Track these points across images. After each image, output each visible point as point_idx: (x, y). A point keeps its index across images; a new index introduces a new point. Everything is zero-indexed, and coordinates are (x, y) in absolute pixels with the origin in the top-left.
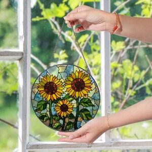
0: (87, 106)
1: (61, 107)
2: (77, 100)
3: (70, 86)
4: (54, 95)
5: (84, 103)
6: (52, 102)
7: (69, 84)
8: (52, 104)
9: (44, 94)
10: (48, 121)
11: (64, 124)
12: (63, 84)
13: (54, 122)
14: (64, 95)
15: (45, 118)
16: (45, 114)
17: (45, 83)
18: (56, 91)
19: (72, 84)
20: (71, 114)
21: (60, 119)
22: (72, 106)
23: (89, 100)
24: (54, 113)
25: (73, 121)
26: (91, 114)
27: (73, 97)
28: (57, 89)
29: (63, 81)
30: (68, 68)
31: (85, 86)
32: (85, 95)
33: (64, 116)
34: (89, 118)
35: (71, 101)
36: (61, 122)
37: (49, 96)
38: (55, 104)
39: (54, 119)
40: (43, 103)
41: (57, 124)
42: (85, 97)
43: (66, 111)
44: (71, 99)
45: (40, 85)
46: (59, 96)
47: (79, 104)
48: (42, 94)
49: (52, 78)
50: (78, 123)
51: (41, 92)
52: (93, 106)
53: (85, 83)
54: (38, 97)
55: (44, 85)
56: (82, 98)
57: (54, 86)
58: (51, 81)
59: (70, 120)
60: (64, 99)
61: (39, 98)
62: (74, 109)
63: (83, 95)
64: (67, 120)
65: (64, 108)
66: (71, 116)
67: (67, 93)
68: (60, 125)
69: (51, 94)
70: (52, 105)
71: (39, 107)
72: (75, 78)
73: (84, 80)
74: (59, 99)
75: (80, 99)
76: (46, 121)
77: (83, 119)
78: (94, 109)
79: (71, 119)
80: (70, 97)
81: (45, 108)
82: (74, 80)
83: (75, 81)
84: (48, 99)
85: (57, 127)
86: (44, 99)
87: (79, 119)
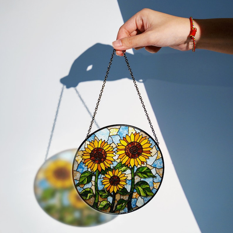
0: (145, 178)
1: (110, 179)
2: (132, 169)
3: (124, 152)
4: (102, 164)
5: (142, 173)
6: (99, 173)
7: (121, 150)
8: (98, 175)
9: (90, 163)
10: (92, 199)
11: (113, 203)
12: (114, 150)
13: (100, 200)
14: (115, 164)
15: (89, 195)
16: (89, 189)
17: (92, 149)
18: (105, 159)
19: (125, 150)
20: (124, 188)
21: (108, 196)
22: (125, 178)
23: (148, 169)
24: (100, 187)
25: (126, 198)
26: (151, 188)
27: (127, 166)
28: (106, 156)
29: (114, 146)
30: (121, 130)
31: (143, 151)
32: (143, 163)
33: (113, 192)
34: (148, 193)
35: (125, 171)
36: (110, 199)
37: (96, 165)
38: (103, 176)
39: (101, 196)
40: (87, 174)
41: (104, 203)
42: (143, 165)
43: (117, 185)
44: (124, 168)
45: (85, 152)
46: (109, 166)
47: (134, 175)
48: (87, 164)
49: (100, 142)
50: (133, 200)
51: (86, 161)
52: (154, 177)
53: (143, 147)
54: (81, 167)
55: (90, 152)
56: (139, 166)
57: (103, 153)
58: (99, 147)
59: (122, 197)
60: (115, 168)
61: (83, 168)
62: (127, 182)
63: (140, 163)
64: (118, 197)
65: (115, 181)
66: (124, 191)
67: (119, 161)
68: (108, 204)
69: (99, 163)
70: (99, 177)
71: (81, 180)
72: (129, 142)
73: (142, 144)
74: (108, 169)
75: (136, 169)
76: (89, 199)
77: (140, 195)
78: (155, 180)
79: (123, 195)
80: (122, 166)
81: (89, 181)
82: (129, 144)
83: (130, 146)
84: (95, 169)
85: (105, 206)
86: (89, 170)
87: (135, 195)
